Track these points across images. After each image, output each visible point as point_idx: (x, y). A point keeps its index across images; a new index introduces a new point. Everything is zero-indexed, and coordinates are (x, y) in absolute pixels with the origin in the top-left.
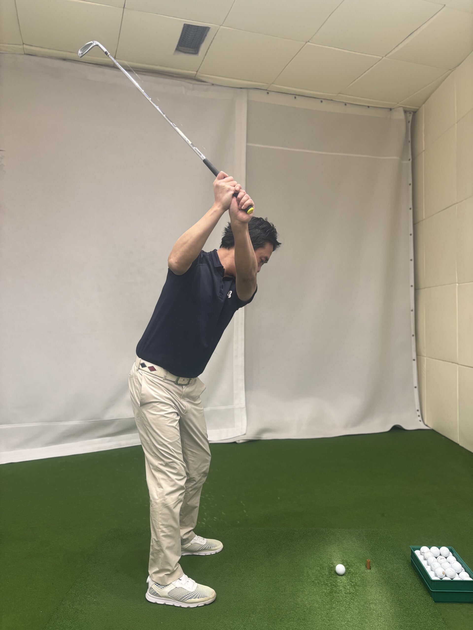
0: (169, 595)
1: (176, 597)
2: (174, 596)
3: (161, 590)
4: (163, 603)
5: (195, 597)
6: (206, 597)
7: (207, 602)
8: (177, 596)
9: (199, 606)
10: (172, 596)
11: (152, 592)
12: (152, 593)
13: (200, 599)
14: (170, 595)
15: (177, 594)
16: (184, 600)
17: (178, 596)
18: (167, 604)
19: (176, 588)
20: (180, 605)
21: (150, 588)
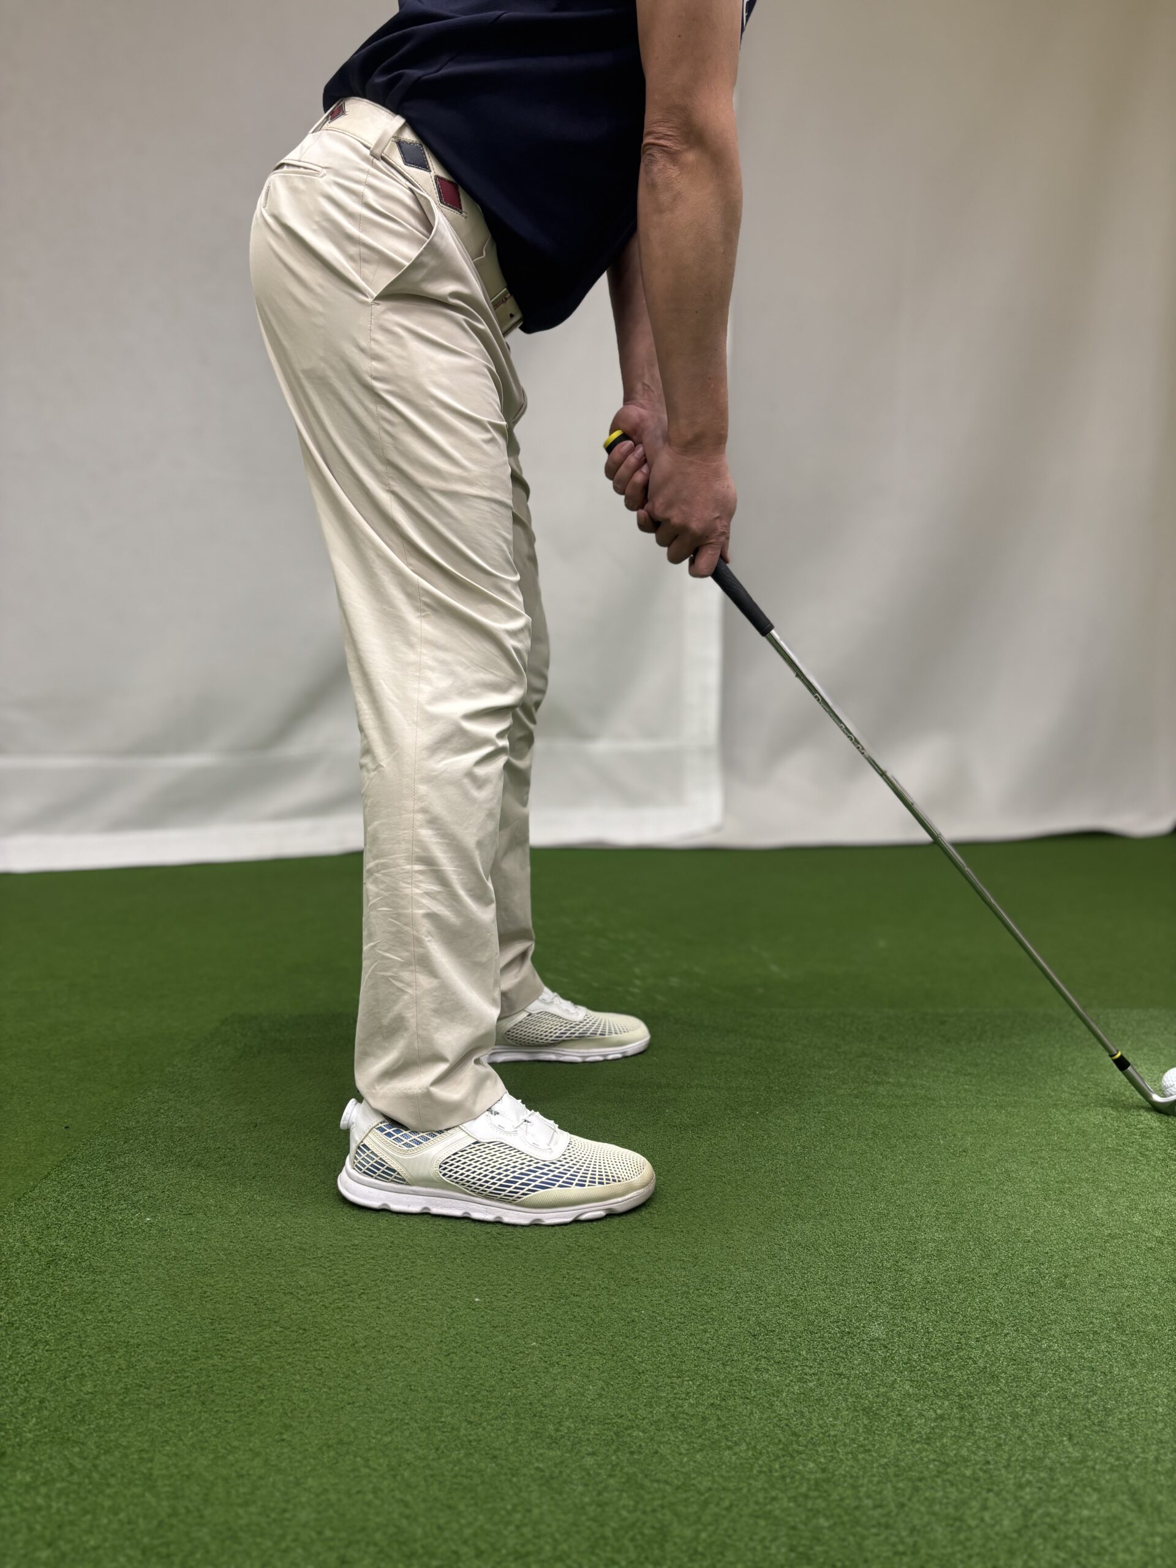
0: (445, 1171)
1: (479, 1183)
2: (467, 1179)
3: (405, 1153)
4: (416, 1209)
5: (562, 1180)
6: (614, 1183)
7: (619, 1204)
8: (480, 1177)
9: (583, 1217)
10: (461, 1177)
11: (369, 1162)
12: (368, 1169)
13: (586, 1187)
14: (450, 1174)
15: (481, 1171)
16: (516, 1195)
17: (486, 1176)
18: (435, 1210)
19: (474, 1143)
20: (498, 1214)
21: (359, 1148)
